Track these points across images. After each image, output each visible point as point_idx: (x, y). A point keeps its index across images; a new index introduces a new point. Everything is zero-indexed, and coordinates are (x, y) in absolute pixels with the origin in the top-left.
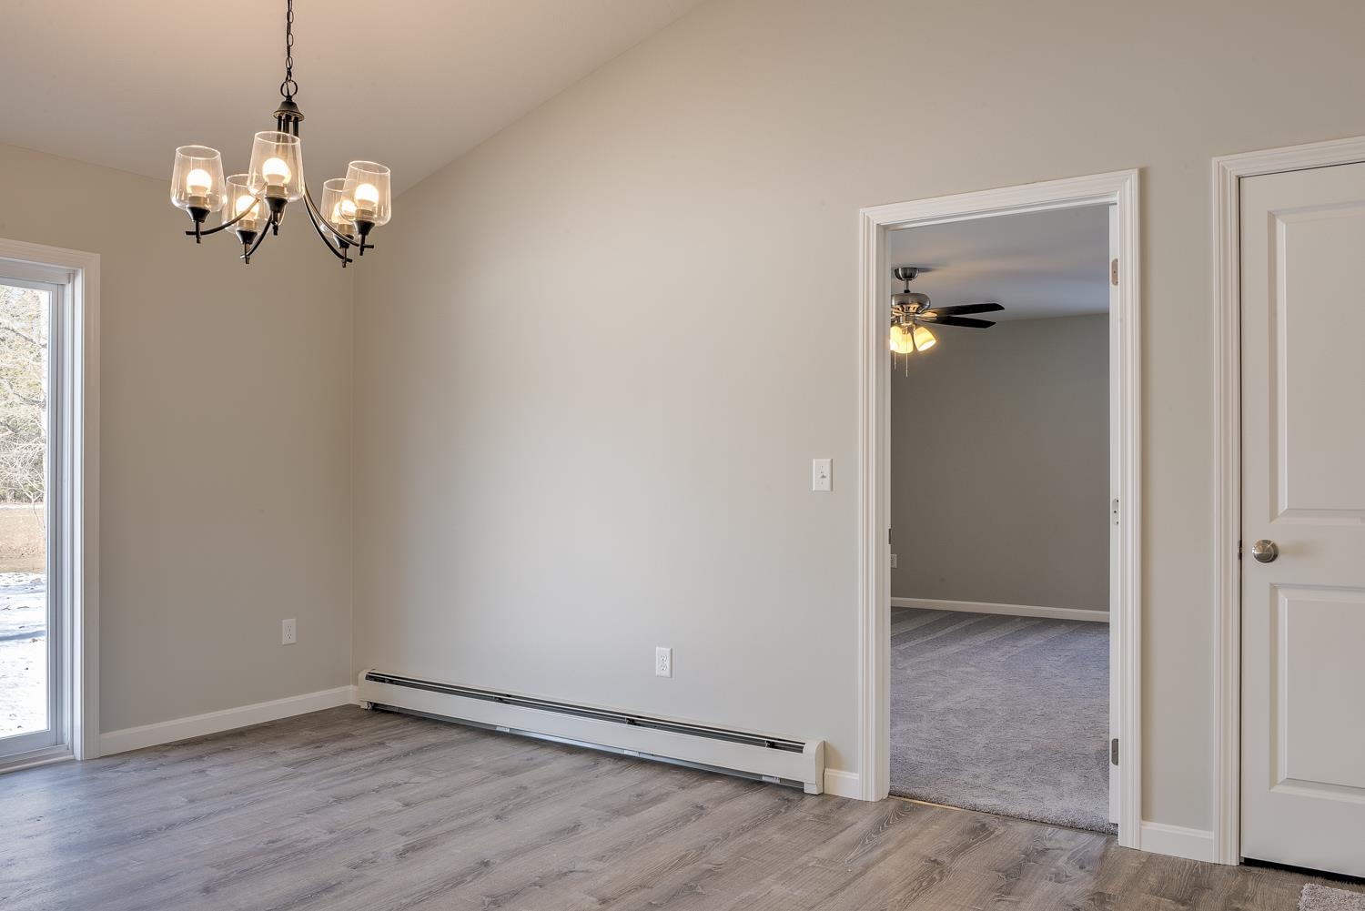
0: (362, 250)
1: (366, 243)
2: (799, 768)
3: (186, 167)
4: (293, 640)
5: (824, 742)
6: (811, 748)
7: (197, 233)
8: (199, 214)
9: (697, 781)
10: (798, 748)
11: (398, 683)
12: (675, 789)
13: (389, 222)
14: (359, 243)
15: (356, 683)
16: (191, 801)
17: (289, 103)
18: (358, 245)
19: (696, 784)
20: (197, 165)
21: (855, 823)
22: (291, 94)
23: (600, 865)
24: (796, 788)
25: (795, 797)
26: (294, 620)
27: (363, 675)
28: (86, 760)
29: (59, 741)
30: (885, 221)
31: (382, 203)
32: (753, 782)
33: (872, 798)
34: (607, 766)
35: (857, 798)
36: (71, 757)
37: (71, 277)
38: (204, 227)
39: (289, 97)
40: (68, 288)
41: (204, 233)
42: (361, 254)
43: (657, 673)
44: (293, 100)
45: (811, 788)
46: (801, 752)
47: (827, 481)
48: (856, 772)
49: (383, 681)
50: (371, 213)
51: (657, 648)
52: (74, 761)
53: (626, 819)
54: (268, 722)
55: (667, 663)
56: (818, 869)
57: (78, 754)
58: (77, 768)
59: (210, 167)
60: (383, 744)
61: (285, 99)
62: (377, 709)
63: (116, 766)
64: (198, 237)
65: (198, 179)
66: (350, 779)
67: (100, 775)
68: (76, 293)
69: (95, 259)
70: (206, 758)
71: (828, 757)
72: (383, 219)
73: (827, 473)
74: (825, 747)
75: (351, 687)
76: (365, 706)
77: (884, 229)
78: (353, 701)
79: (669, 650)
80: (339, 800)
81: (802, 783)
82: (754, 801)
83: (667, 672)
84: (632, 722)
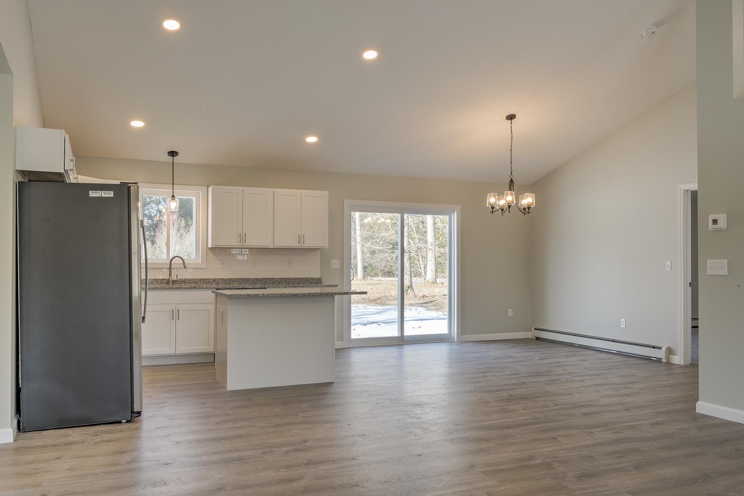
1: (529, 211)
2: (661, 354)
4: (512, 316)
5: (668, 347)
6: (663, 349)
7: (492, 212)
8: (493, 208)
10: (660, 348)
11: (544, 331)
13: (534, 206)
15: (531, 331)
17: (512, 181)
24: (659, 360)
25: (659, 363)
26: (512, 310)
27: (533, 328)
28: (458, 342)
29: (451, 337)
31: (533, 201)
32: (650, 359)
33: (682, 364)
35: (678, 364)
37: (454, 212)
38: (494, 210)
39: (511, 179)
42: (528, 213)
43: (621, 327)
45: (664, 360)
47: (670, 267)
48: (678, 356)
49: (540, 330)
50: (530, 204)
51: (621, 319)
52: (454, 341)
55: (624, 324)
57: (456, 340)
58: (455, 343)
59: (495, 196)
62: (537, 338)
65: (492, 200)
68: (455, 216)
69: (459, 206)
71: (670, 351)
73: (670, 265)
74: (669, 349)
75: (530, 333)
76: (534, 338)
77: (687, 191)
78: (530, 337)
79: (625, 320)
81: (661, 359)
83: (624, 326)
84: (613, 341)
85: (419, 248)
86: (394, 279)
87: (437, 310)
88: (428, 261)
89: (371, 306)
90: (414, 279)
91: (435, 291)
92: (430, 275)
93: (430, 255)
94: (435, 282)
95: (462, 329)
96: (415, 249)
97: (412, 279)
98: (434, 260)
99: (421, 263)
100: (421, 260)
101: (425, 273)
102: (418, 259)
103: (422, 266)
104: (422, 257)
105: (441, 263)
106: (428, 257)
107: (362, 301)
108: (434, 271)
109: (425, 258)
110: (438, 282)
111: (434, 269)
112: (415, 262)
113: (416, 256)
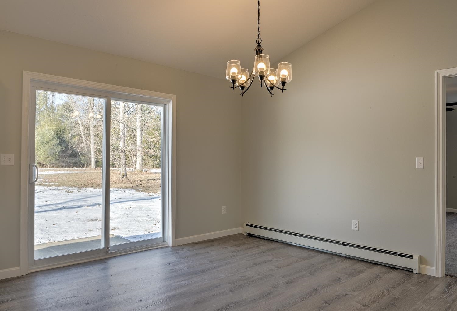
0: (283, 91)
1: (284, 88)
2: (413, 264)
3: (230, 67)
4: (225, 213)
5: (420, 255)
6: (416, 257)
8: (234, 81)
9: (371, 266)
10: (411, 257)
11: (257, 227)
12: (365, 268)
13: (291, 82)
14: (282, 88)
15: (242, 226)
16: (210, 262)
17: (259, 45)
18: (281, 89)
19: (372, 267)
20: (234, 66)
21: (438, 285)
22: (259, 43)
23: (354, 293)
24: (410, 271)
25: (410, 273)
26: (225, 206)
27: (245, 224)
28: (172, 247)
29: (164, 241)
30: (445, 75)
31: (289, 75)
32: (392, 268)
33: (440, 276)
34: (337, 259)
35: (434, 276)
36: (168, 245)
37: (169, 102)
38: (235, 85)
39: (259, 44)
40: (167, 106)
41: (235, 87)
42: (282, 92)
43: (353, 229)
44: (260, 44)
45: (416, 271)
46: (412, 258)
47: (422, 165)
48: (434, 267)
49: (252, 226)
50: (285, 79)
51: (353, 221)
52: (168, 247)
53: (355, 278)
54: (219, 238)
55: (357, 226)
56: (435, 301)
57: (170, 245)
58: (170, 249)
59: (237, 67)
60: (258, 247)
61: (258, 44)
62: (250, 235)
63: (182, 249)
64: (234, 89)
65: (234, 71)
66: (255, 258)
67: (179, 252)
68: (170, 107)
69: (175, 97)
70: (206, 248)
71: (422, 261)
72: (289, 80)
74: (421, 258)
75: (240, 228)
76: (246, 234)
77: (445, 78)
78: (241, 232)
79: (358, 221)
80: (255, 264)
81: (412, 269)
82: (394, 275)
83: (357, 229)
84: (344, 245)
85: (132, 150)
86: (115, 169)
87: (143, 191)
88: (137, 157)
89: (96, 189)
90: (128, 169)
91: (142, 177)
92: (138, 166)
93: (139, 154)
94: (141, 171)
95: (177, 231)
96: (128, 149)
97: (127, 168)
98: (141, 157)
99: (133, 159)
100: (133, 157)
101: (136, 165)
102: (131, 157)
103: (134, 161)
104: (134, 155)
105: (145, 159)
106: (137, 155)
107: (91, 185)
108: (141, 164)
109: (135, 155)
110: (144, 171)
111: (141, 162)
112: (129, 158)
113: (129, 155)
